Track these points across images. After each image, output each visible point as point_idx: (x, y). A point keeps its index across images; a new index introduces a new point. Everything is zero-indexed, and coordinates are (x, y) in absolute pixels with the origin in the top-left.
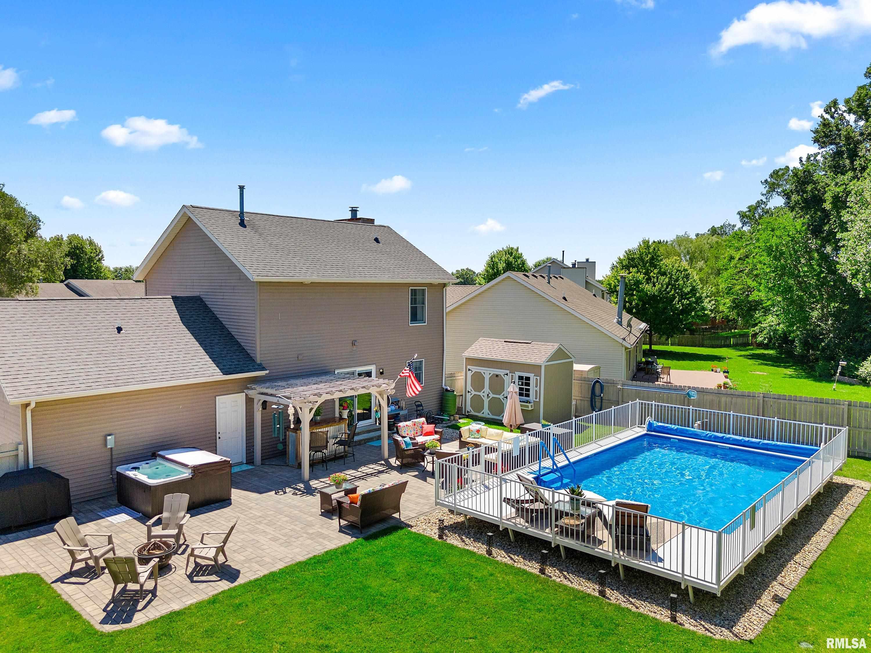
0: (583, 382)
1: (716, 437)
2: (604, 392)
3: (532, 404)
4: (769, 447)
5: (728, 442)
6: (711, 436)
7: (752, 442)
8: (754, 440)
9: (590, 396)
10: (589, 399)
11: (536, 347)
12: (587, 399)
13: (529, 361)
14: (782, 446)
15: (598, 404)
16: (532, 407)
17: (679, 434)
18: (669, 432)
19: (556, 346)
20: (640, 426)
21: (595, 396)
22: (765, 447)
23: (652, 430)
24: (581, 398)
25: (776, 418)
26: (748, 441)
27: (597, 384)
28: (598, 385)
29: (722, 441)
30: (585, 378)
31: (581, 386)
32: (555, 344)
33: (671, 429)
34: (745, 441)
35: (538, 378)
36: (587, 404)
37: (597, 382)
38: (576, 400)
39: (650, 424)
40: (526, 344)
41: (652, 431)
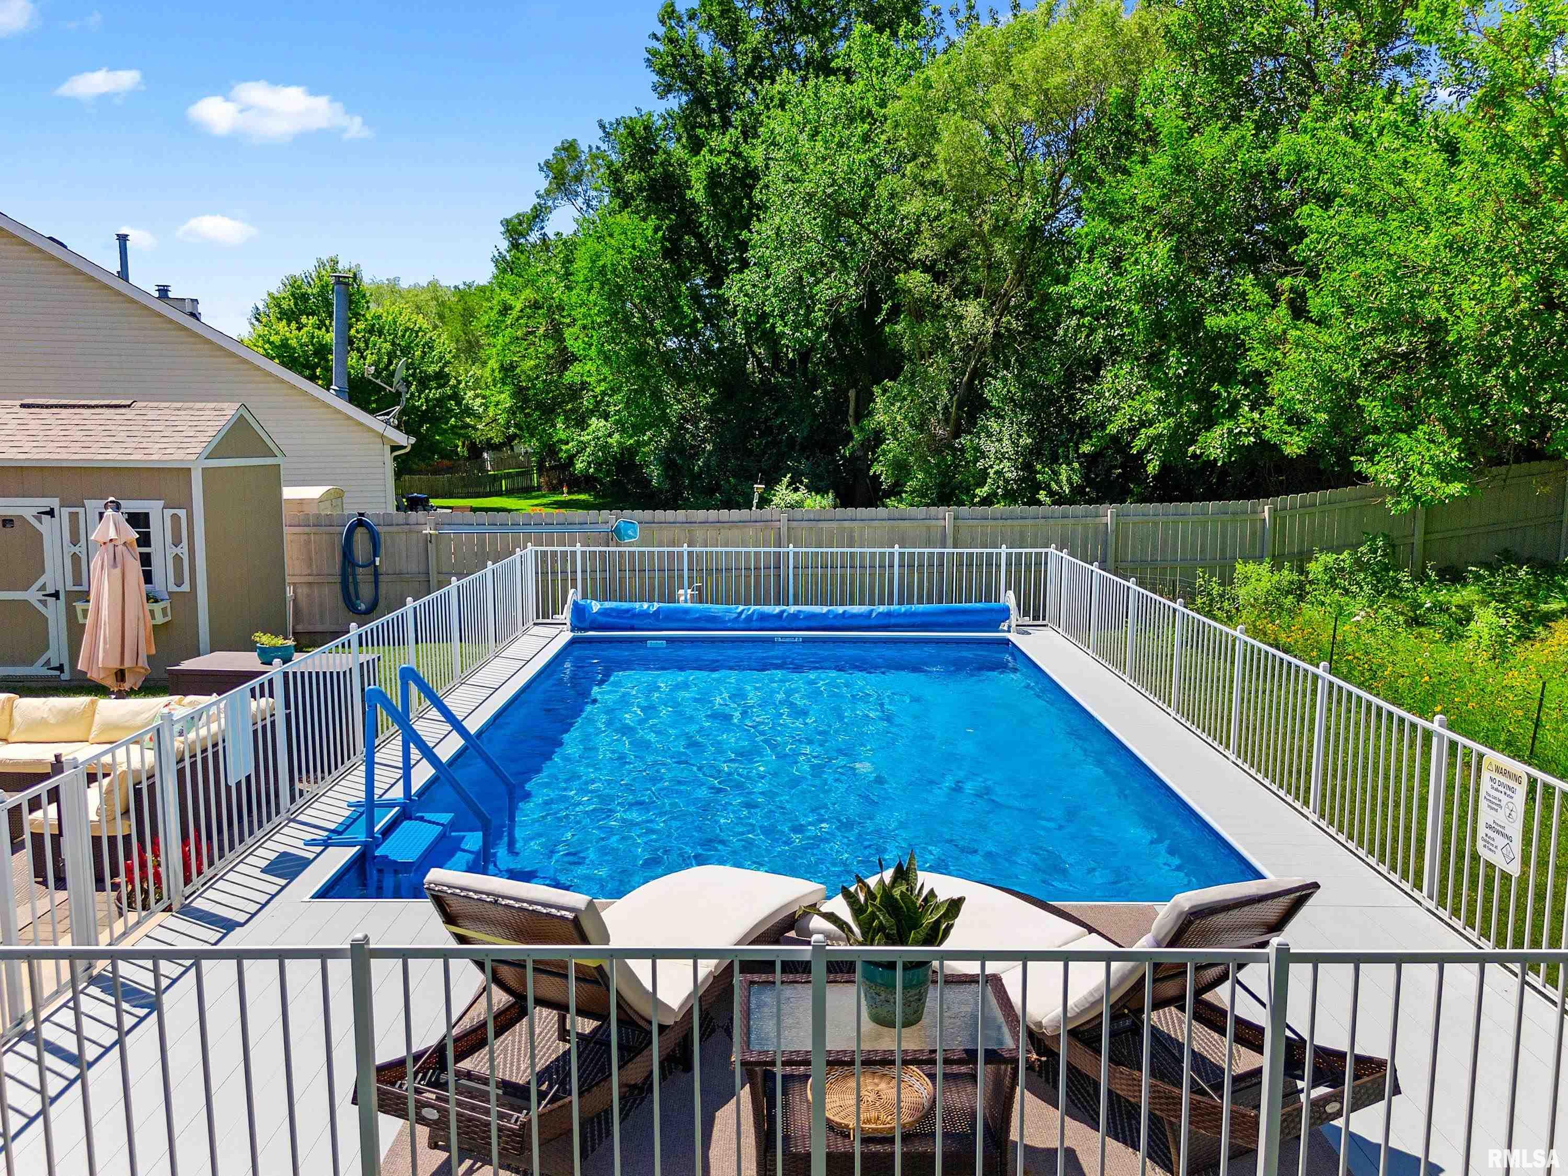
0: (314, 529)
1: (764, 617)
2: (382, 551)
3: (166, 604)
4: (893, 621)
5: (794, 625)
6: (749, 618)
7: (854, 616)
8: (856, 609)
9: (337, 569)
10: (338, 579)
11: (152, 415)
12: (331, 579)
13: (137, 457)
14: (924, 614)
15: (366, 591)
16: (165, 614)
17: (664, 625)
18: (635, 622)
19: (230, 410)
20: (540, 621)
21: (354, 565)
22: (885, 621)
23: (586, 624)
24: (311, 579)
25: (897, 546)
26: (844, 612)
27: (360, 530)
28: (360, 533)
29: (778, 624)
30: (318, 516)
31: (308, 542)
32: (225, 405)
33: (644, 615)
34: (836, 616)
35: (182, 513)
36: (331, 595)
37: (360, 523)
38: (294, 584)
39: (579, 612)
40: (112, 411)
41: (586, 630)
